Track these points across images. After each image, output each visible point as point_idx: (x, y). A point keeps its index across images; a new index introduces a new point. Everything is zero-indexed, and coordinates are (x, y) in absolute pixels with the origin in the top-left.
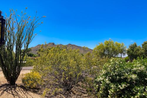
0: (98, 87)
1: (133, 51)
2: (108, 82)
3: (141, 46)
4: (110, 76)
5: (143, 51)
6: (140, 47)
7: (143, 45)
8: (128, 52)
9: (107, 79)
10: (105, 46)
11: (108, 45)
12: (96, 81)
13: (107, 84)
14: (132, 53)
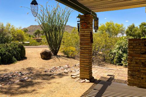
0: (113, 56)
1: (131, 31)
2: (121, 53)
3: (139, 27)
4: (123, 49)
5: (140, 32)
6: (137, 28)
7: (140, 26)
8: (127, 32)
9: (120, 51)
10: (106, 27)
11: (109, 26)
12: (111, 53)
13: (120, 54)
14: (131, 33)
